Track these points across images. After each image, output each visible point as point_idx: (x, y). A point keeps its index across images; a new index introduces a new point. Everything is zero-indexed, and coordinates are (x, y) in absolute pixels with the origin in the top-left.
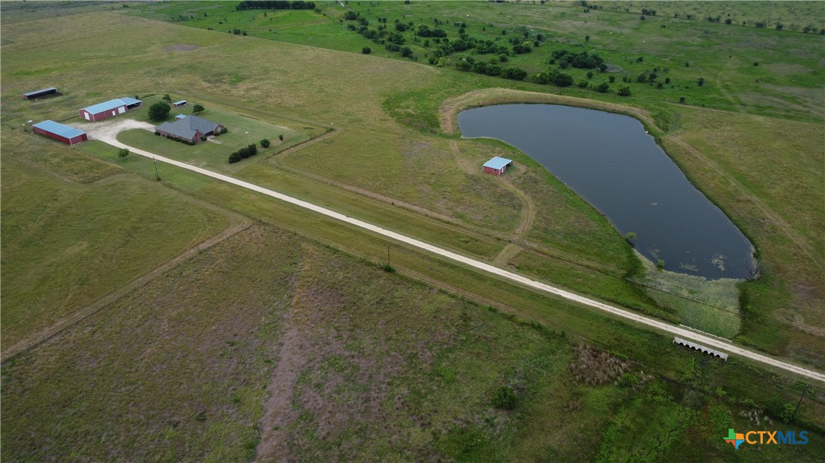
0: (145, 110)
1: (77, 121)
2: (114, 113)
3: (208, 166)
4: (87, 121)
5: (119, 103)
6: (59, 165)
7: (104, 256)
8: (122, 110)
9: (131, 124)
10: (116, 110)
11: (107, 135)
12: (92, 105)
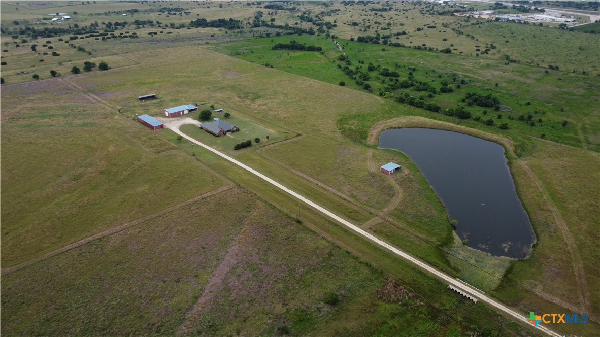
0: (198, 113)
1: (161, 116)
2: (181, 113)
3: (222, 150)
4: (166, 117)
5: (185, 108)
6: (145, 141)
7: (155, 194)
8: (186, 112)
9: (190, 121)
10: (183, 111)
11: (174, 126)
12: (172, 107)
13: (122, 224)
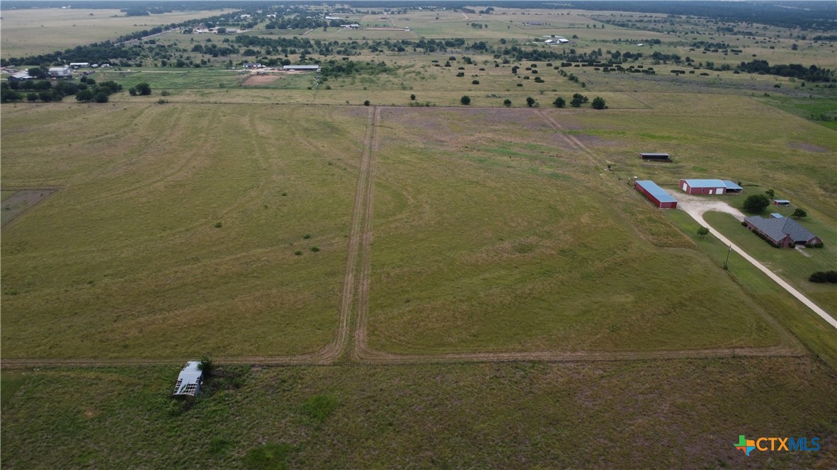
0: (742, 198)
1: (675, 189)
2: (711, 192)
3: (784, 275)
4: (683, 192)
5: (720, 184)
6: (642, 222)
7: (643, 316)
8: (719, 192)
9: (723, 207)
10: (714, 189)
11: (695, 210)
12: (694, 178)
13: (574, 350)
